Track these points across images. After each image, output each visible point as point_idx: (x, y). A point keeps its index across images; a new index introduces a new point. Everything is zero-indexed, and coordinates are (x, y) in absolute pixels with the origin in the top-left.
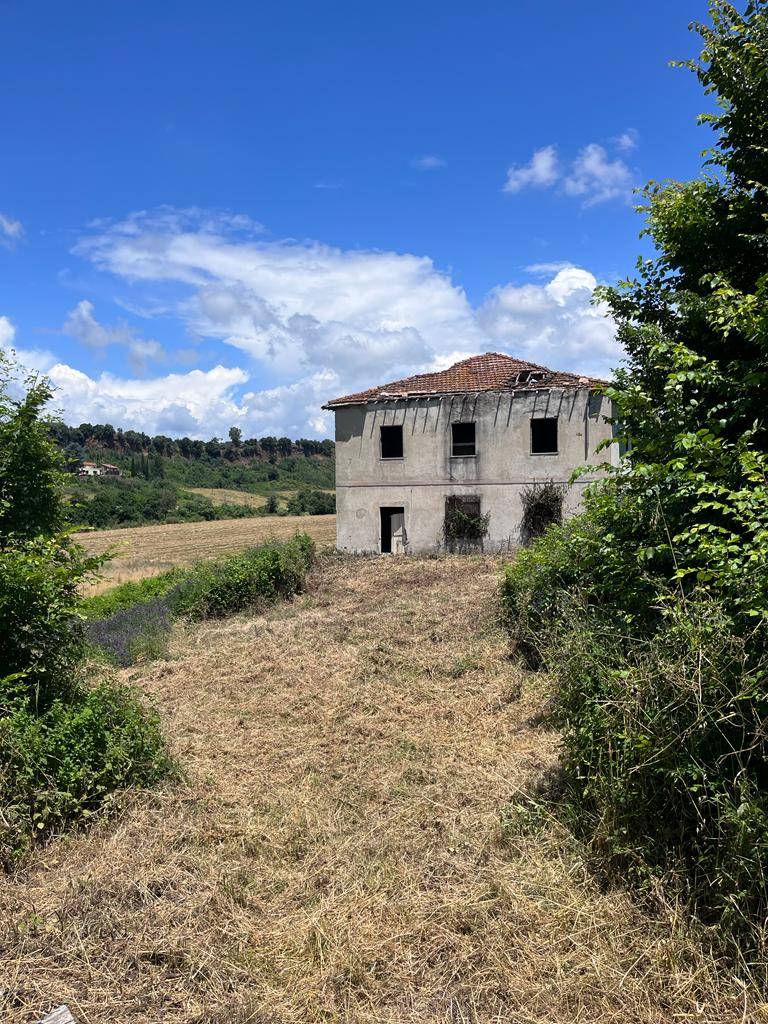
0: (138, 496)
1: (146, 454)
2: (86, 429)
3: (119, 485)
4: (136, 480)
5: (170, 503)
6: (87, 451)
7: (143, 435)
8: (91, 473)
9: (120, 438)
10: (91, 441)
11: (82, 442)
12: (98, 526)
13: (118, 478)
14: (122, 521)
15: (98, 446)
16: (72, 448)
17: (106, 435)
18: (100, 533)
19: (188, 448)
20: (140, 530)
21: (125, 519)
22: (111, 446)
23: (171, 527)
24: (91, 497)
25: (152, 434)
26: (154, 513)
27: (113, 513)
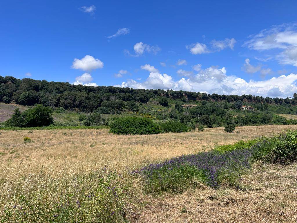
0: (259, 116)
1: (262, 103)
2: (244, 97)
3: (253, 113)
4: (259, 111)
5: (270, 119)
6: (244, 103)
7: (262, 97)
8: (244, 109)
9: (254, 99)
10: (245, 100)
11: (242, 100)
12: (246, 124)
13: (253, 110)
14: (253, 123)
15: (247, 101)
16: (239, 102)
17: (249, 98)
18: (246, 127)
19: (278, 101)
20: (259, 127)
21: (254, 123)
22: (251, 101)
23: (270, 126)
24: (244, 116)
25: (265, 97)
26: (264, 121)
27: (250, 121)
